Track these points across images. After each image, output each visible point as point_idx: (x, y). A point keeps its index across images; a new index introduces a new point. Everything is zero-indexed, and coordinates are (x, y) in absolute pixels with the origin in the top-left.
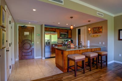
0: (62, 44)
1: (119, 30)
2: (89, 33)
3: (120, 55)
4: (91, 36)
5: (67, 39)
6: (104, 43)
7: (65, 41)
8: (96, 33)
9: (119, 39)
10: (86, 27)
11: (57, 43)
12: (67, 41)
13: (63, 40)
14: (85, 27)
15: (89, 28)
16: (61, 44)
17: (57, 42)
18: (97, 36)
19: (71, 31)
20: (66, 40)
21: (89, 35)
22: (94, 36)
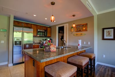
0: (40, 43)
1: (103, 29)
2: (71, 31)
3: (104, 56)
4: (74, 35)
5: (46, 38)
6: (89, 43)
7: (43, 40)
8: (80, 31)
9: (103, 39)
10: (68, 24)
11: (32, 43)
12: (45, 40)
13: (41, 39)
14: (66, 24)
15: (74, 24)
16: (37, 43)
17: (32, 41)
18: (81, 34)
19: (50, 29)
20: (44, 38)
21: (72, 33)
22: (77, 35)
